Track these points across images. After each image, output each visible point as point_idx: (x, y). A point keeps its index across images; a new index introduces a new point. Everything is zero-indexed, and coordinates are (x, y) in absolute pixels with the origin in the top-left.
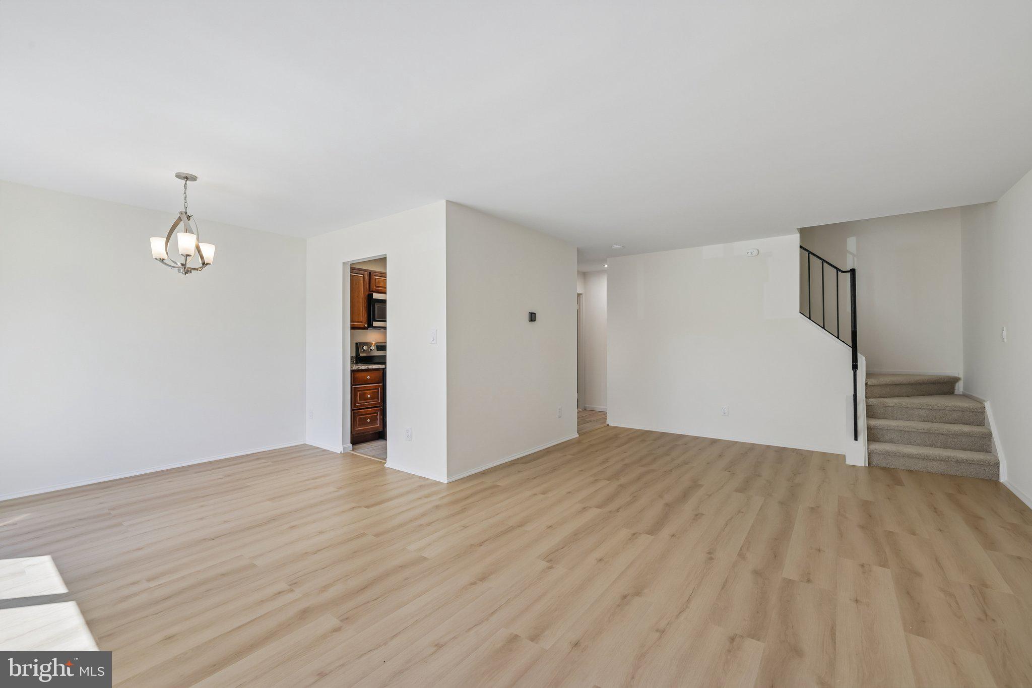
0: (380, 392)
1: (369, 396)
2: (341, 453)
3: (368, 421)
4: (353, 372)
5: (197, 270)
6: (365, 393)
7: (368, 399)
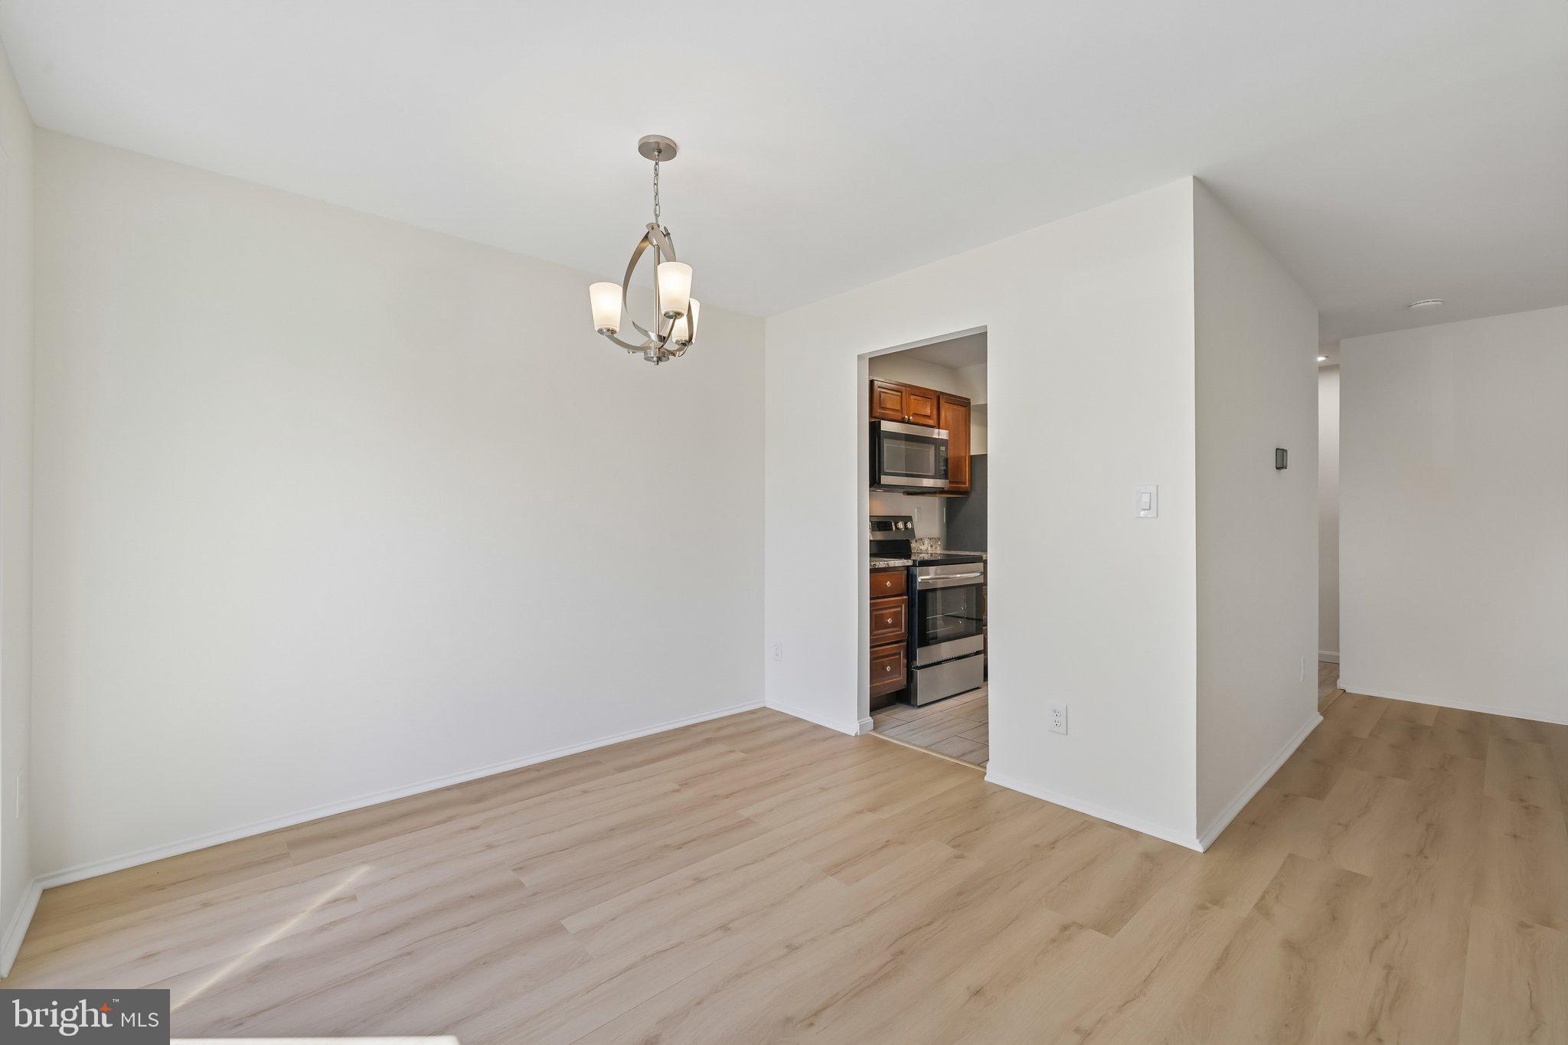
0: (905, 614)
1: (889, 621)
2: (856, 735)
3: (888, 668)
4: (874, 571)
5: (674, 355)
6: (882, 615)
7: (887, 626)
